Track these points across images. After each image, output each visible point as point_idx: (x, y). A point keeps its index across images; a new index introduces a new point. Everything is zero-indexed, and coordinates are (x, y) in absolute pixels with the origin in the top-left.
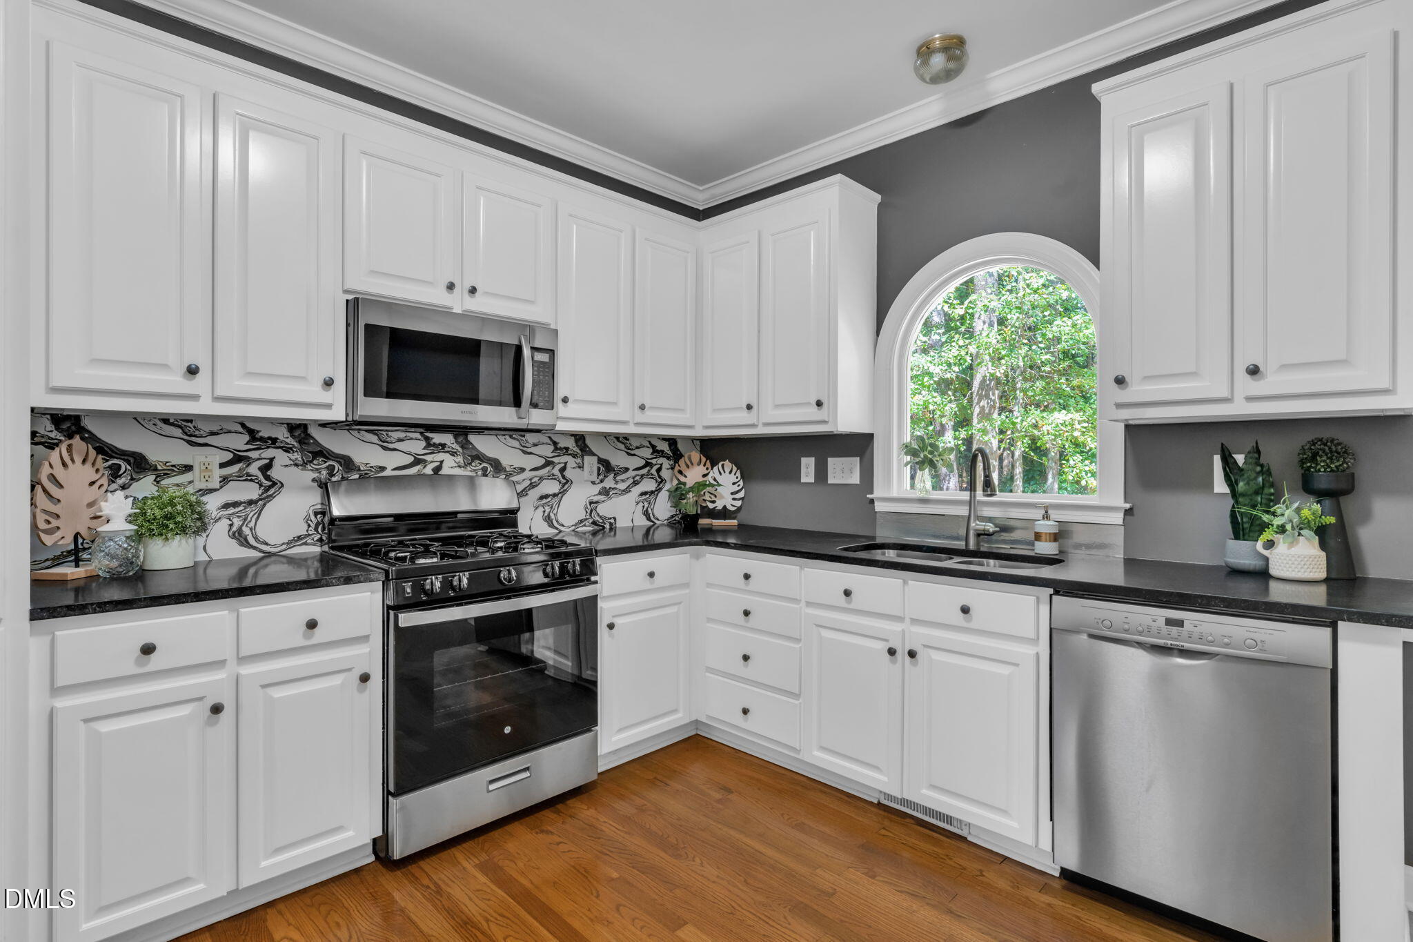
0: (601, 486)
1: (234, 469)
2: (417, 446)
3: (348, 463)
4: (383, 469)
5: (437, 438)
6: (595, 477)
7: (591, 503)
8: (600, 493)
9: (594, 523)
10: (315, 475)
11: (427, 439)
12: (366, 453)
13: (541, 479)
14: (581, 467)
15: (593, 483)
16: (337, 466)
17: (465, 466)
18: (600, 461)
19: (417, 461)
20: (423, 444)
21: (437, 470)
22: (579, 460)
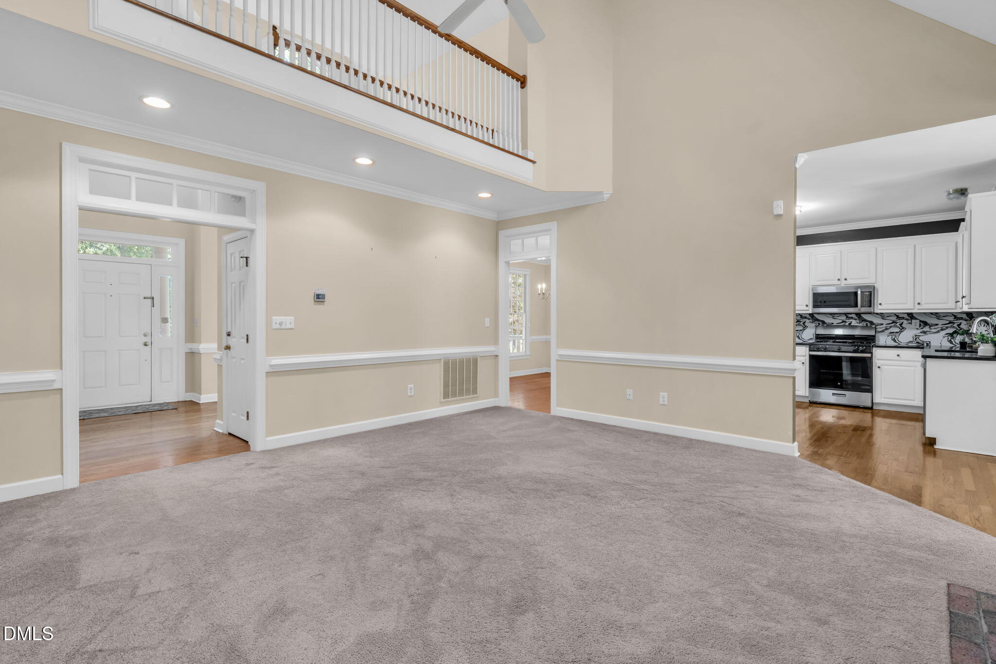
0: (922, 330)
1: (798, 323)
2: (844, 318)
3: (823, 322)
4: (833, 323)
5: (850, 316)
6: (918, 327)
7: (916, 336)
8: (921, 332)
9: (918, 343)
10: (815, 325)
11: (846, 316)
12: (829, 320)
13: (891, 327)
14: (911, 323)
15: (917, 329)
16: (821, 323)
17: (860, 323)
18: (920, 321)
19: (843, 322)
20: (846, 317)
21: (850, 324)
22: (910, 321)
